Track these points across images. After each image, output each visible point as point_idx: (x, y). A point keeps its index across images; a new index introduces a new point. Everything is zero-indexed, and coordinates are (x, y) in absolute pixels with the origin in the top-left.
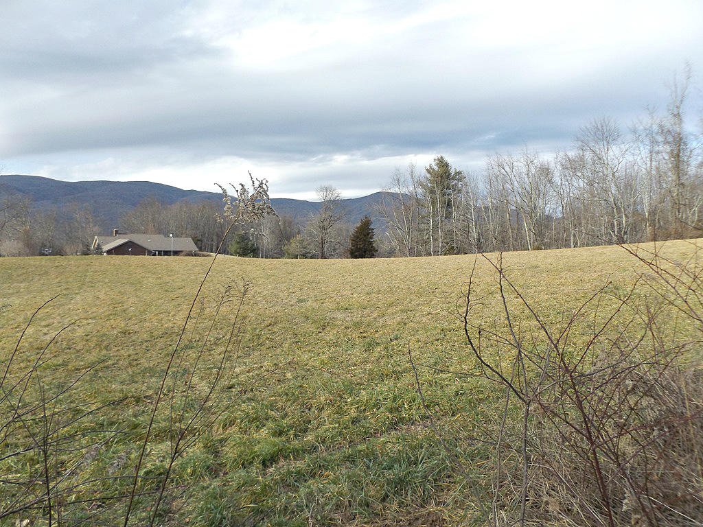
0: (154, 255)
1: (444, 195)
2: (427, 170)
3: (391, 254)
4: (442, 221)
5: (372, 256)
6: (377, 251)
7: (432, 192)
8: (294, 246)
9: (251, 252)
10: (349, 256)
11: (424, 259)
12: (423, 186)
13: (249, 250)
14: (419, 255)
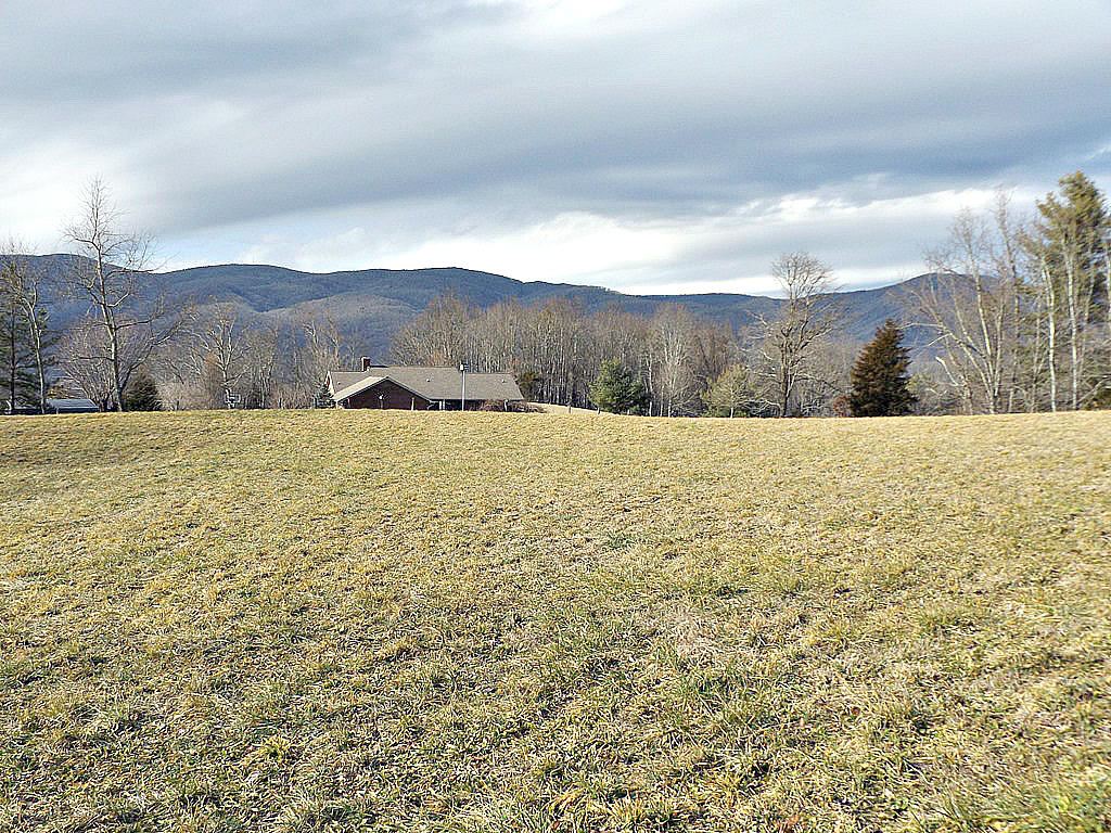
0: (436, 407)
1: (1085, 265)
2: (1041, 207)
3: (950, 406)
4: (1080, 329)
5: (904, 412)
6: (915, 400)
7: (1054, 260)
8: (724, 389)
9: (636, 403)
10: (849, 411)
11: (1031, 419)
12: (1032, 248)
13: (634, 399)
14: (1020, 408)
